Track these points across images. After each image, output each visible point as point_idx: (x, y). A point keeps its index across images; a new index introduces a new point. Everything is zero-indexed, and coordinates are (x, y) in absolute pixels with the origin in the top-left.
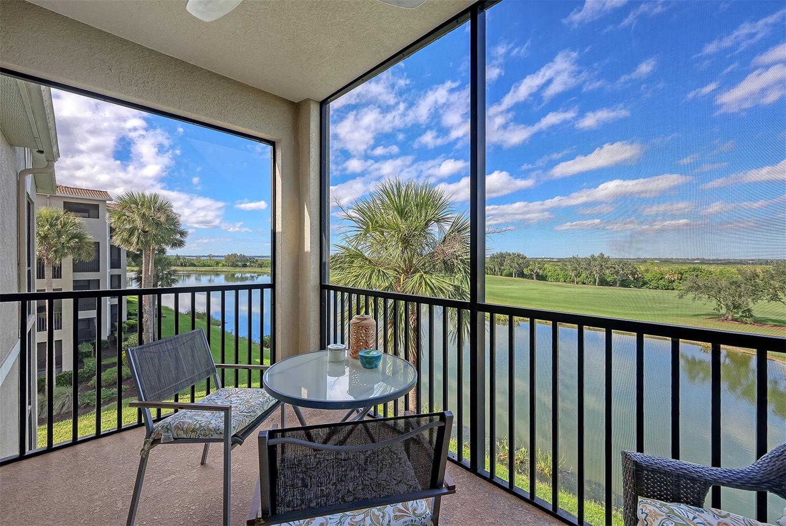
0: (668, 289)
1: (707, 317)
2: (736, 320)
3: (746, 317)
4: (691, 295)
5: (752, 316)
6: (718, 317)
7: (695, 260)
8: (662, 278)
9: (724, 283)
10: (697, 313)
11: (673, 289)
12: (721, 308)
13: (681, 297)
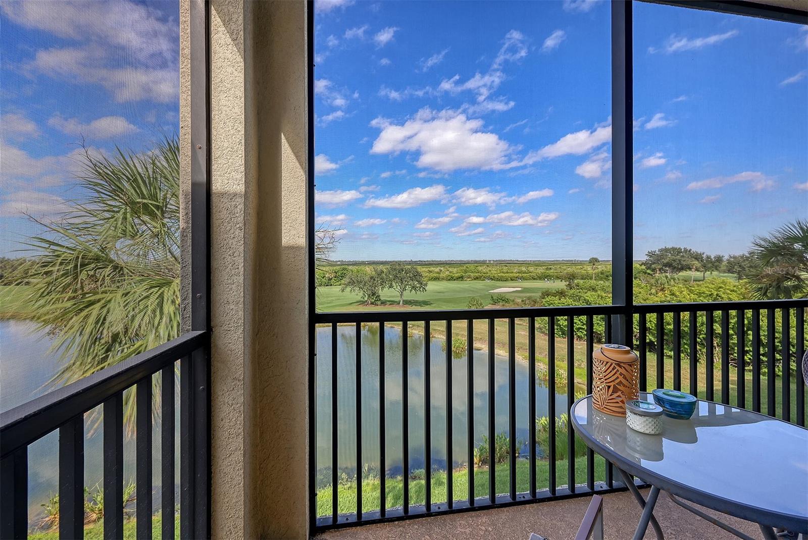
0: (328, 285)
1: (357, 304)
2: (372, 303)
3: (377, 300)
4: (348, 289)
5: (380, 299)
6: (362, 303)
7: (337, 262)
8: (324, 276)
9: (367, 279)
10: (351, 302)
11: (331, 285)
12: (365, 296)
13: (343, 291)
